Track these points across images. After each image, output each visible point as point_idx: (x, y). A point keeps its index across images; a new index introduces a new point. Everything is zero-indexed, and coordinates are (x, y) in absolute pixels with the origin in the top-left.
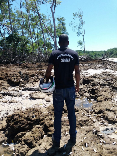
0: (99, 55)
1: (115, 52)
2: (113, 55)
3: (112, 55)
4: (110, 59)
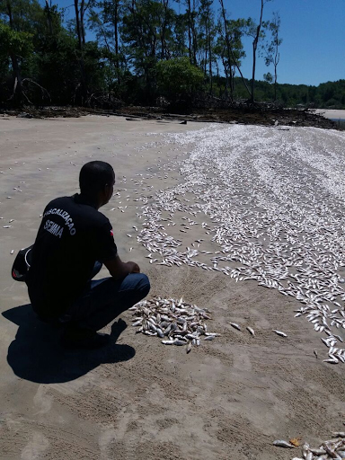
0: (294, 97)
1: (340, 92)
2: (332, 100)
3: (329, 101)
4: (318, 111)
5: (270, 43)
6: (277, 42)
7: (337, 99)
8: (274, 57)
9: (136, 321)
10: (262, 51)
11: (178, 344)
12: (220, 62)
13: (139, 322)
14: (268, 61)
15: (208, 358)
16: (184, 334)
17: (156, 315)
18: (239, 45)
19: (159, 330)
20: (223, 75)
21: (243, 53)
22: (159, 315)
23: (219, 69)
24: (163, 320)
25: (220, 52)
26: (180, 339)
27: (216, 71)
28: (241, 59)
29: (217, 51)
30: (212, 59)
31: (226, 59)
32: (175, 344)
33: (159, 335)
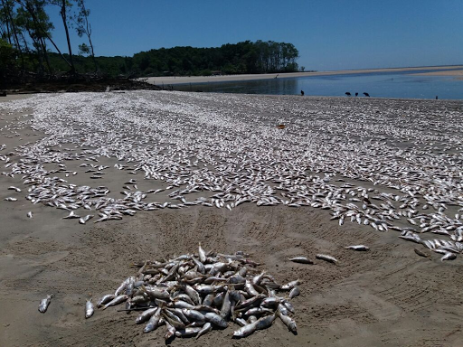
1: (154, 61)
2: (149, 69)
4: (140, 79)
5: (78, 14)
6: (85, 13)
7: (153, 67)
8: (85, 27)
9: (148, 318)
10: (71, 22)
11: (265, 326)
12: (26, 34)
13: (154, 319)
14: (80, 32)
15: (332, 326)
16: (257, 303)
17: (183, 291)
18: (44, 16)
19: (210, 315)
20: (32, 48)
21: (51, 25)
22: (189, 288)
23: (26, 41)
24: (203, 294)
25: (23, 23)
26: (258, 315)
27: (23, 44)
28: (50, 31)
29: (20, 22)
30: (15, 31)
31: (32, 31)
32: (258, 328)
33: (216, 326)
